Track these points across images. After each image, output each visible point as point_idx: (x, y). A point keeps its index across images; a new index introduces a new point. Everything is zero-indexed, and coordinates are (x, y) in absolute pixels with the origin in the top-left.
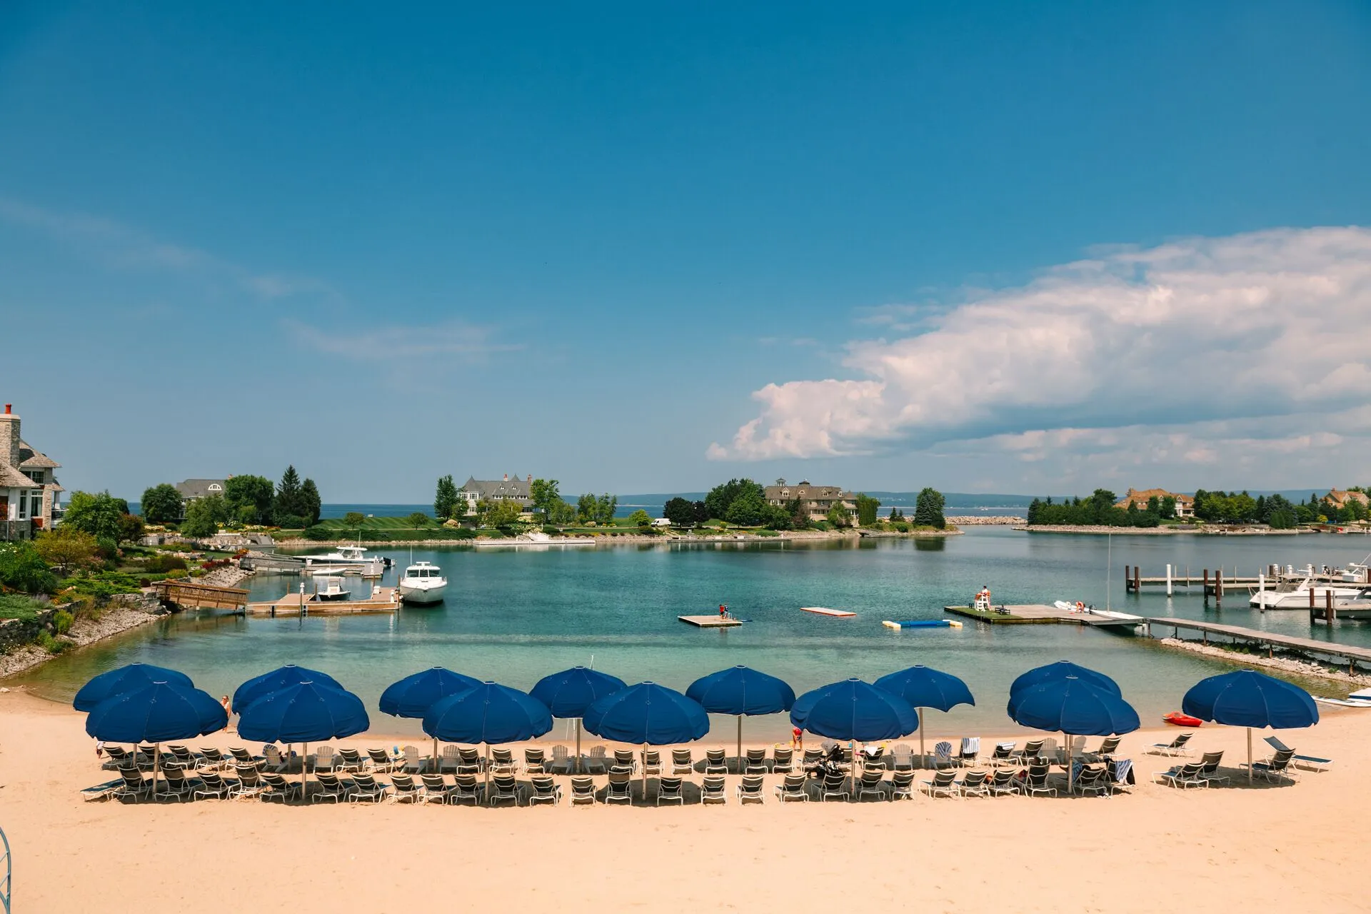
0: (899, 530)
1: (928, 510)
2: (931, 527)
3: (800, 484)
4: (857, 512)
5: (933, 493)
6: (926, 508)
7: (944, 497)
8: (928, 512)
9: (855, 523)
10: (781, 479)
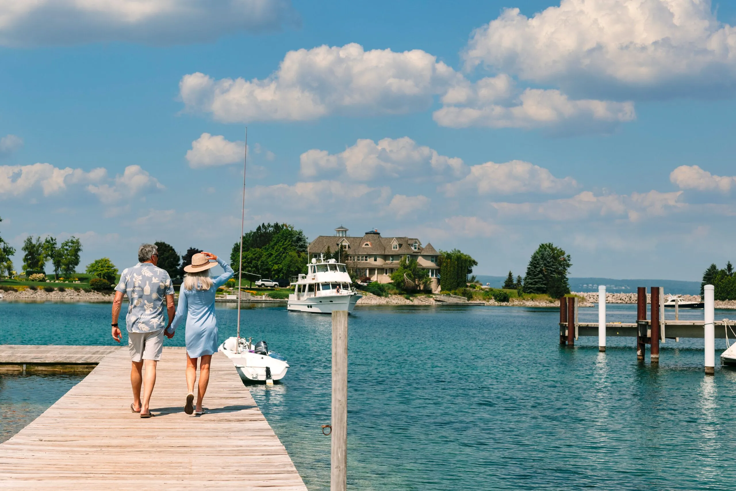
0: (495, 299)
1: (541, 271)
2: (546, 296)
3: (366, 233)
4: (438, 271)
5: (553, 250)
6: (538, 269)
7: (569, 256)
8: (541, 275)
9: (434, 286)
10: (342, 228)
